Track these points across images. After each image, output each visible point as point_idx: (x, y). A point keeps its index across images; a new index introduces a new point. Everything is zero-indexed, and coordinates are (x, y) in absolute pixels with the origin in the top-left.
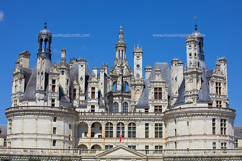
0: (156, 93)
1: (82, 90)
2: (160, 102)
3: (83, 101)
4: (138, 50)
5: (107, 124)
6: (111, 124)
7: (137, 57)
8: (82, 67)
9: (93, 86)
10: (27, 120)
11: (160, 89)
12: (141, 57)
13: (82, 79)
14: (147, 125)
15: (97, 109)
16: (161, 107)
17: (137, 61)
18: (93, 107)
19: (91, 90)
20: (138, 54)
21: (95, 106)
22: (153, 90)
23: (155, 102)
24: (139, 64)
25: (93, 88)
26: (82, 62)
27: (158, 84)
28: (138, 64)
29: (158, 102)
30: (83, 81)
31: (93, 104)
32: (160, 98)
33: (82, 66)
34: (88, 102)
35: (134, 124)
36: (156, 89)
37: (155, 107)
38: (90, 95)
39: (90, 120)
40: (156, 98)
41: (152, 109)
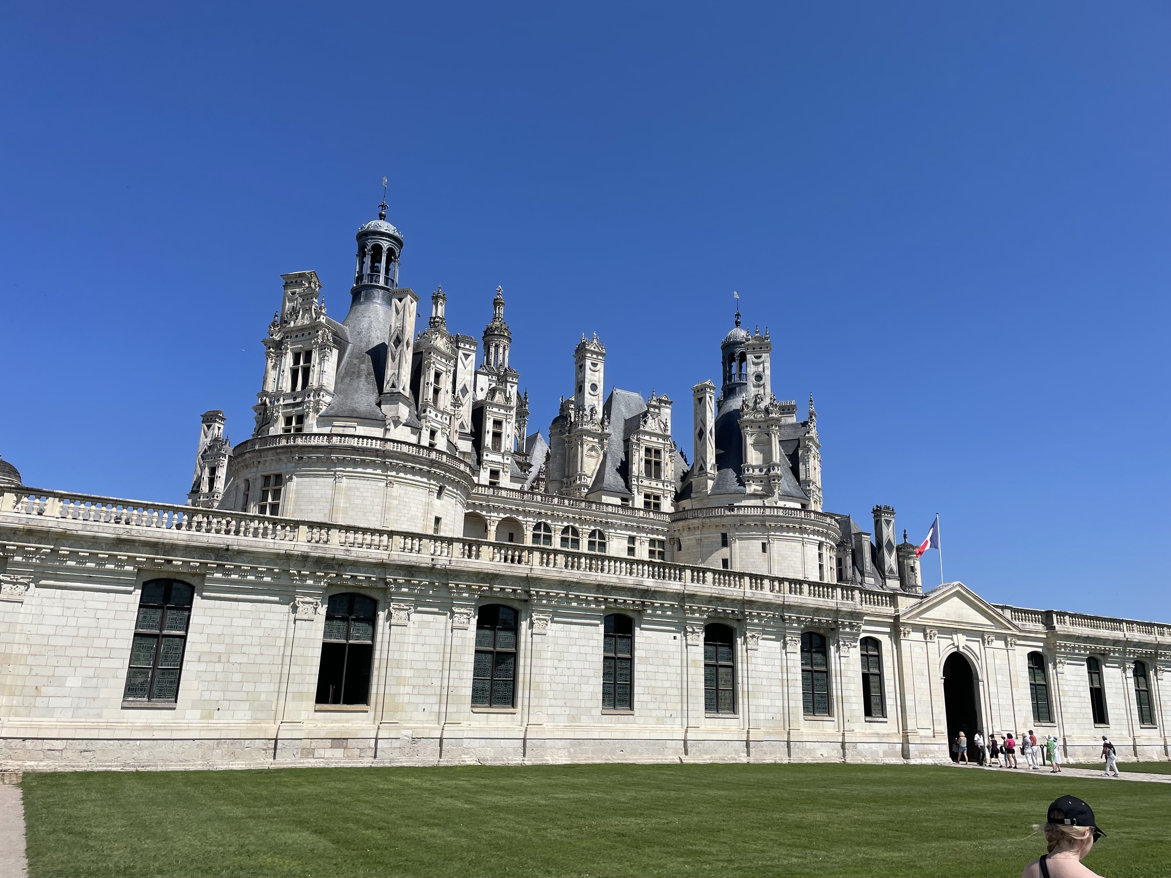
0: (648, 462)
1: (464, 423)
2: (657, 485)
3: (467, 453)
4: (595, 348)
5: (537, 527)
6: (547, 528)
7: (592, 363)
8: (466, 359)
9: (499, 418)
10: (357, 481)
11: (658, 452)
12: (601, 366)
14: (632, 539)
15: (504, 481)
16: (657, 498)
17: (592, 374)
18: (494, 474)
19: (492, 425)
20: (595, 356)
21: (501, 473)
22: (643, 452)
23: (646, 483)
24: (597, 384)
25: (498, 423)
26: (467, 346)
27: (654, 439)
28: (595, 383)
29: (654, 484)
30: (467, 396)
31: (495, 467)
32: (658, 477)
33: (467, 356)
34: (485, 458)
35: (602, 536)
36: (648, 450)
37: (647, 496)
38: (488, 440)
39: (496, 509)
40: (648, 474)
41: (639, 501)
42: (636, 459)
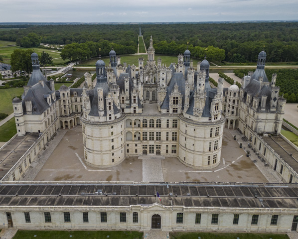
0: (174, 101)
1: (128, 97)
4: (163, 69)
6: (146, 120)
7: (162, 73)
11: (177, 98)
12: (165, 73)
13: (127, 90)
14: (168, 120)
15: (137, 109)
16: (177, 109)
17: (163, 76)
22: (172, 99)
25: (135, 97)
26: (127, 80)
27: (176, 95)
31: (135, 107)
32: (177, 103)
34: (132, 105)
35: (160, 120)
37: (173, 109)
38: (132, 101)
39: (133, 118)
40: (174, 103)
42: (170, 100)
